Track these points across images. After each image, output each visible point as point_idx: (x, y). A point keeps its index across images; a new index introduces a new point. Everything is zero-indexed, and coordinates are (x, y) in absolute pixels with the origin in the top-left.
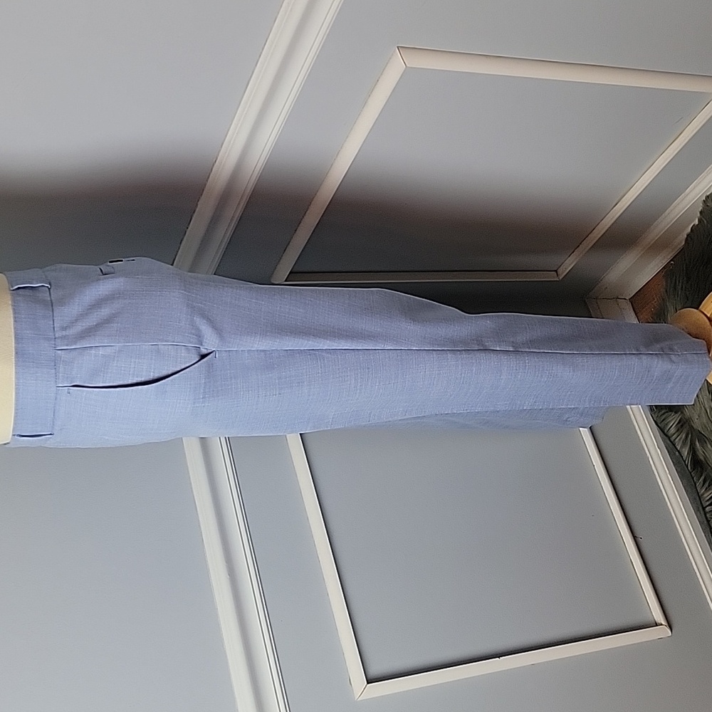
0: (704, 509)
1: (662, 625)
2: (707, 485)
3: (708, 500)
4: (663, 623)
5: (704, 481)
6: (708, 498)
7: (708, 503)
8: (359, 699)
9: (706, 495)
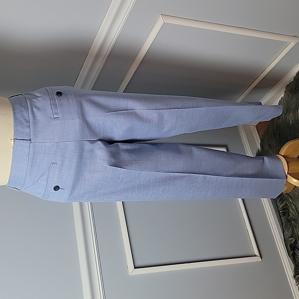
0: (279, 211)
1: (257, 256)
2: (281, 202)
3: (281, 208)
4: (258, 255)
5: (280, 200)
6: (281, 207)
7: (281, 209)
8: (131, 275)
9: (280, 206)
